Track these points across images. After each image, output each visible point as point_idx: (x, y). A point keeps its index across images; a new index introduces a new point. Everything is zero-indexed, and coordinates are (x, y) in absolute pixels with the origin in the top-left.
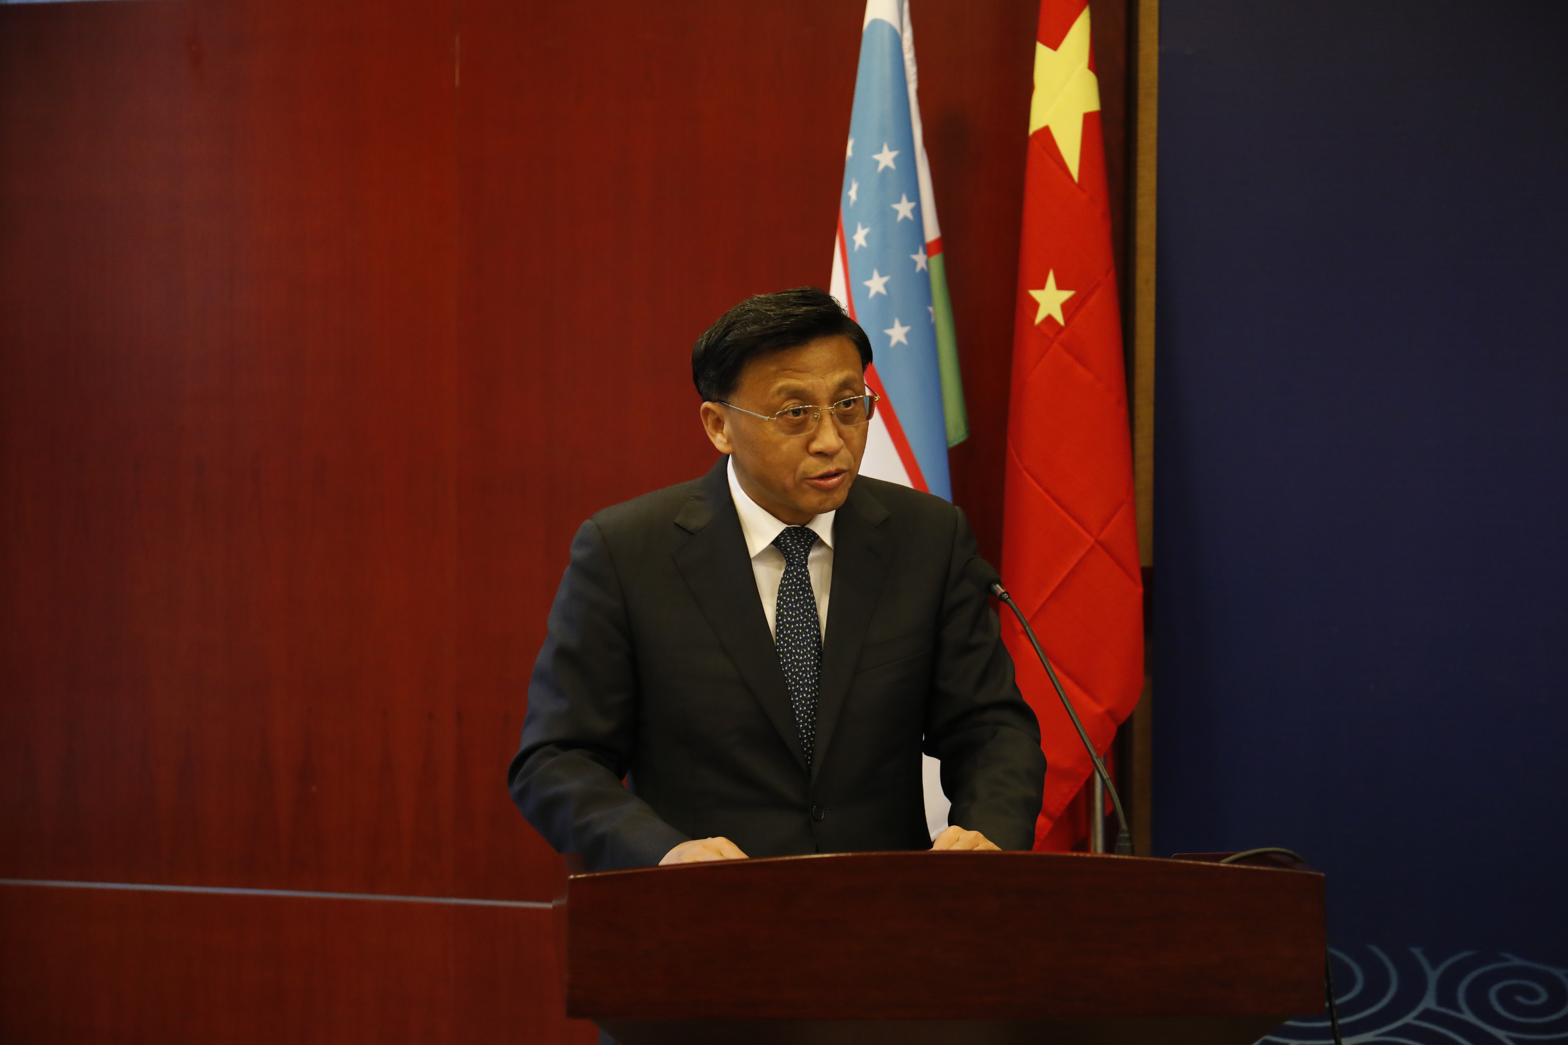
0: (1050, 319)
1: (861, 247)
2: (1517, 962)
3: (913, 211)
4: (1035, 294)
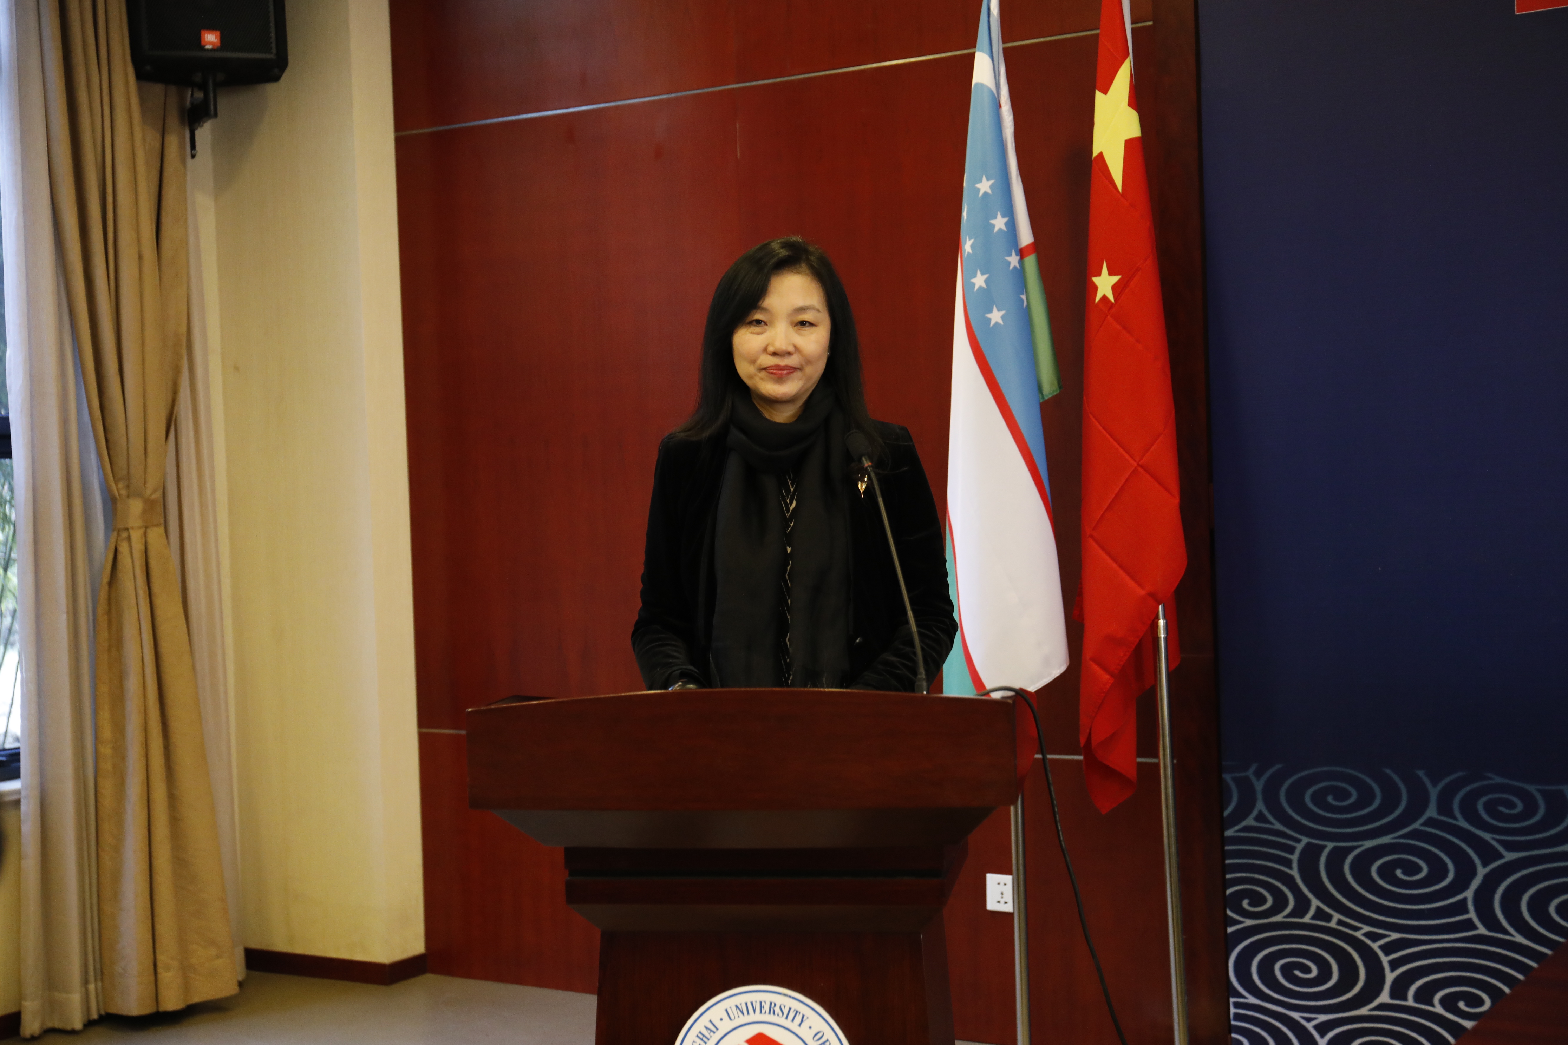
0: (1104, 297)
1: (968, 253)
2: (1498, 780)
3: (1006, 224)
4: (1095, 280)
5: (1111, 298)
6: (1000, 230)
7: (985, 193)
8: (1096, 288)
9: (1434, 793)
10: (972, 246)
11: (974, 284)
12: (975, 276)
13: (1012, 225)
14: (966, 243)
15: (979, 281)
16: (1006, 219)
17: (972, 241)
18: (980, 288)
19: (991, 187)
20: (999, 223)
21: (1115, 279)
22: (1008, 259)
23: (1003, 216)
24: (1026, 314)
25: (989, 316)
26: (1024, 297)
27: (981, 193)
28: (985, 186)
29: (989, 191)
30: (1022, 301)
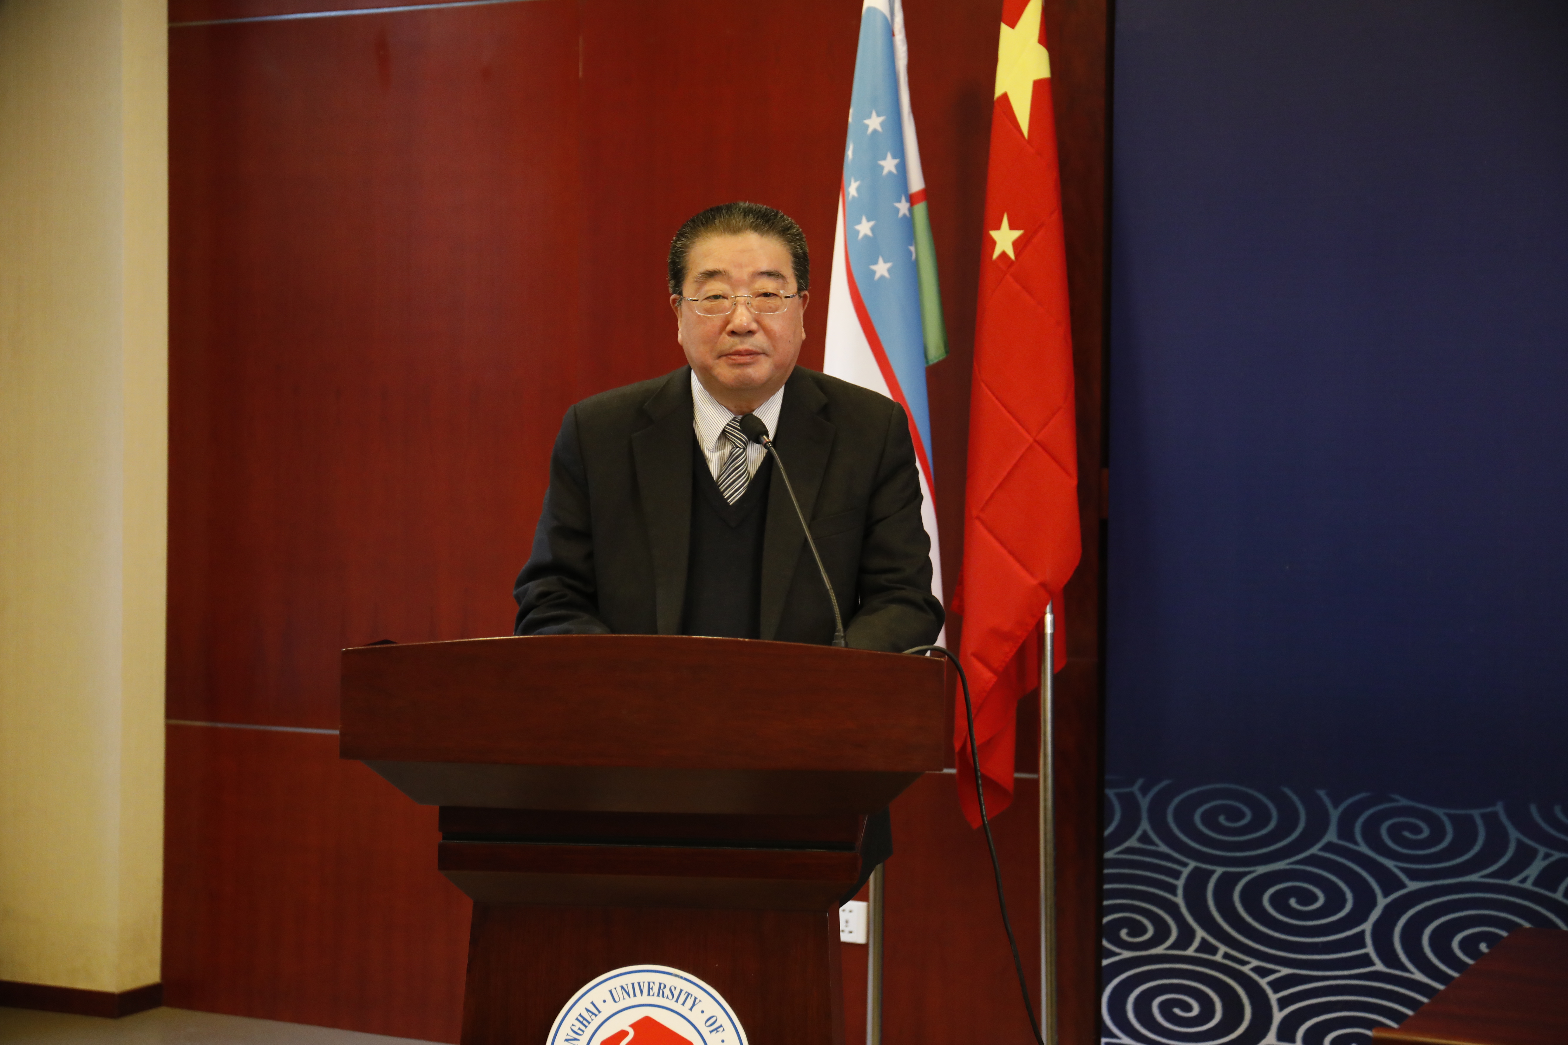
0: (1004, 255)
1: (853, 197)
2: (1404, 802)
3: (897, 166)
4: (994, 234)
5: (1011, 254)
6: (890, 173)
7: (875, 131)
8: (993, 243)
9: (1335, 814)
10: (858, 190)
11: (858, 232)
12: (859, 222)
13: (902, 167)
14: (850, 185)
15: (865, 228)
16: (896, 161)
17: (858, 183)
18: (866, 236)
19: (882, 124)
20: (889, 164)
21: (1017, 234)
22: (898, 205)
23: (894, 157)
24: (915, 267)
25: (873, 267)
26: (912, 249)
27: (870, 130)
28: (874, 123)
29: (879, 129)
30: (910, 253)
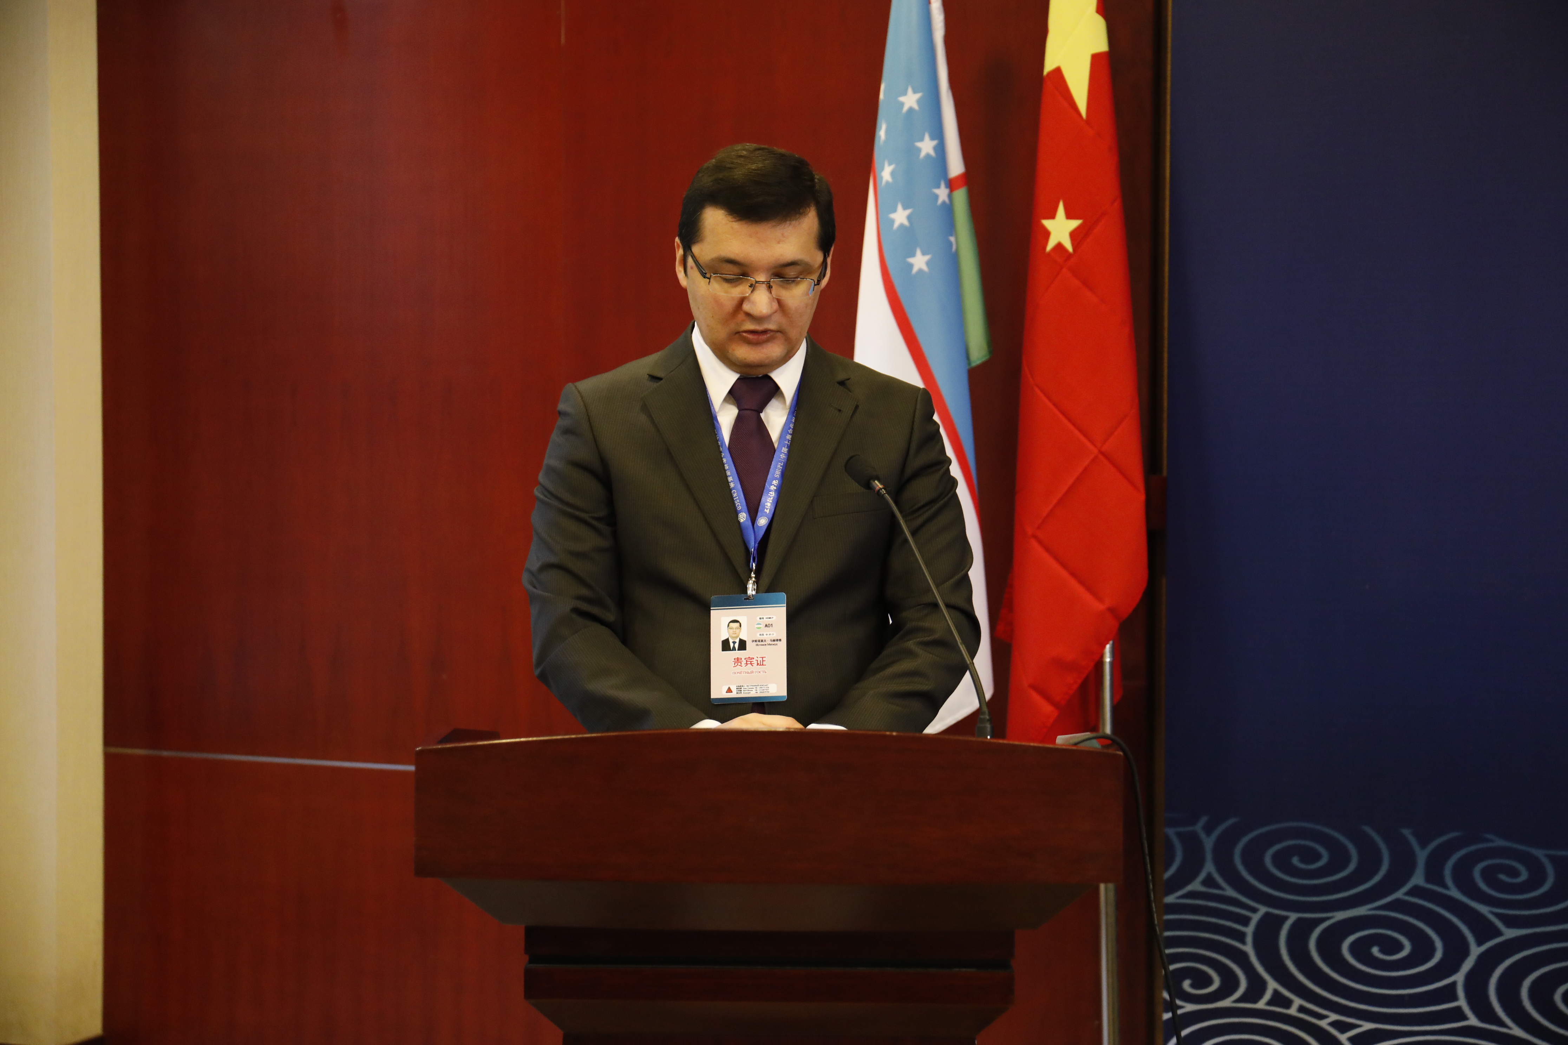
0: (1059, 247)
1: (887, 182)
4: (1047, 223)
5: (1068, 246)
6: (928, 156)
7: (911, 110)
8: (1047, 234)
9: (1422, 856)
10: (893, 174)
11: (892, 221)
12: (893, 211)
13: (941, 149)
14: (883, 169)
15: (900, 217)
16: (935, 143)
17: (892, 167)
18: (902, 226)
19: (919, 101)
20: (927, 146)
21: (1075, 223)
22: (937, 191)
23: (932, 138)
24: (954, 260)
25: (911, 260)
26: (952, 239)
27: (905, 109)
28: (911, 100)
29: (916, 107)
30: (951, 244)
